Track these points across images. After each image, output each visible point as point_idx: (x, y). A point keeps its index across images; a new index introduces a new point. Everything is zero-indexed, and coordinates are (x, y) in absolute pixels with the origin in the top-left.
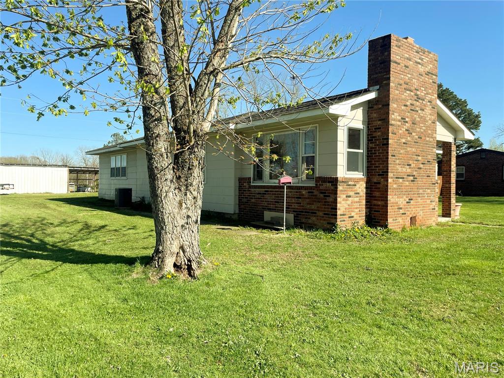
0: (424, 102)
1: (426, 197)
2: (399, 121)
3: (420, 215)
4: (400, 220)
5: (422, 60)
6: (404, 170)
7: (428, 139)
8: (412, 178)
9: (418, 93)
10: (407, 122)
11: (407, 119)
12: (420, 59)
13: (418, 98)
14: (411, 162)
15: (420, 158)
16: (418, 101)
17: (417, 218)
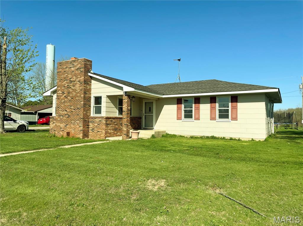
0: (75, 83)
1: (76, 124)
2: (62, 94)
3: (72, 132)
4: (61, 133)
5: (74, 65)
6: (63, 113)
7: (77, 98)
8: (68, 116)
9: (71, 80)
10: (65, 93)
11: (65, 92)
12: (72, 65)
13: (71, 82)
14: (67, 109)
15: (72, 107)
16: (71, 83)
17: (70, 133)
